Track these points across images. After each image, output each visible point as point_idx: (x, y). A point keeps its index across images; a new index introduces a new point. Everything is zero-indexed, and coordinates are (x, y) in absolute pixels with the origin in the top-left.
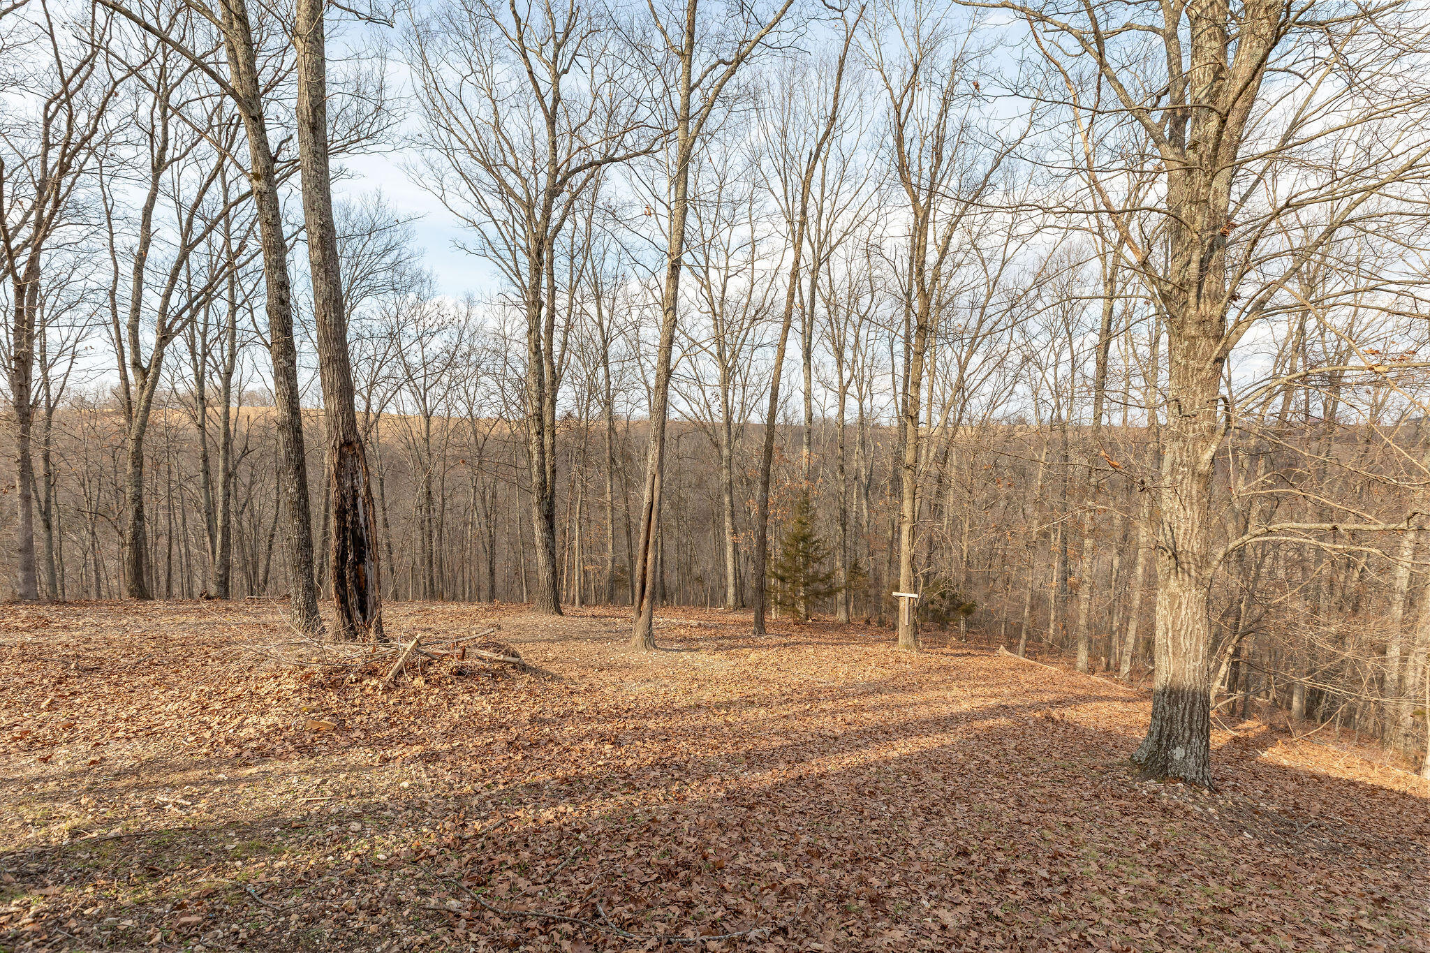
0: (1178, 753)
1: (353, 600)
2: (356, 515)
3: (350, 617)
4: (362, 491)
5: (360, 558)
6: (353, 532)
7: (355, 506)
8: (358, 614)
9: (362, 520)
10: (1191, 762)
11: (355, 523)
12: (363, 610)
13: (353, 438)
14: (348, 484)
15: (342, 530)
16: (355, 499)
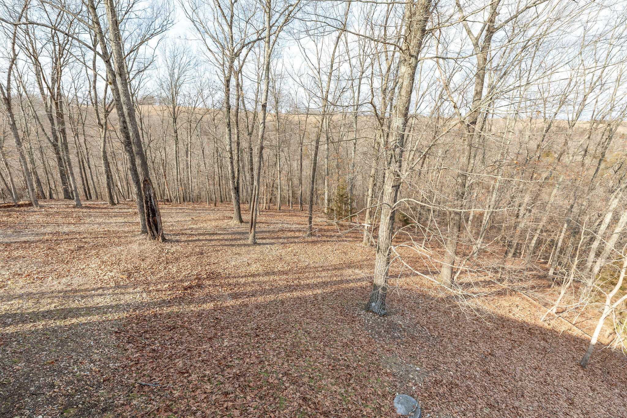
0: (373, 304)
1: (153, 228)
2: (151, 202)
3: (153, 232)
4: (152, 195)
5: (154, 215)
6: (151, 208)
7: (150, 200)
8: (155, 232)
9: (153, 204)
10: (377, 307)
11: (151, 205)
12: (157, 230)
13: (147, 179)
14: (148, 193)
15: (147, 207)
16: (150, 197)
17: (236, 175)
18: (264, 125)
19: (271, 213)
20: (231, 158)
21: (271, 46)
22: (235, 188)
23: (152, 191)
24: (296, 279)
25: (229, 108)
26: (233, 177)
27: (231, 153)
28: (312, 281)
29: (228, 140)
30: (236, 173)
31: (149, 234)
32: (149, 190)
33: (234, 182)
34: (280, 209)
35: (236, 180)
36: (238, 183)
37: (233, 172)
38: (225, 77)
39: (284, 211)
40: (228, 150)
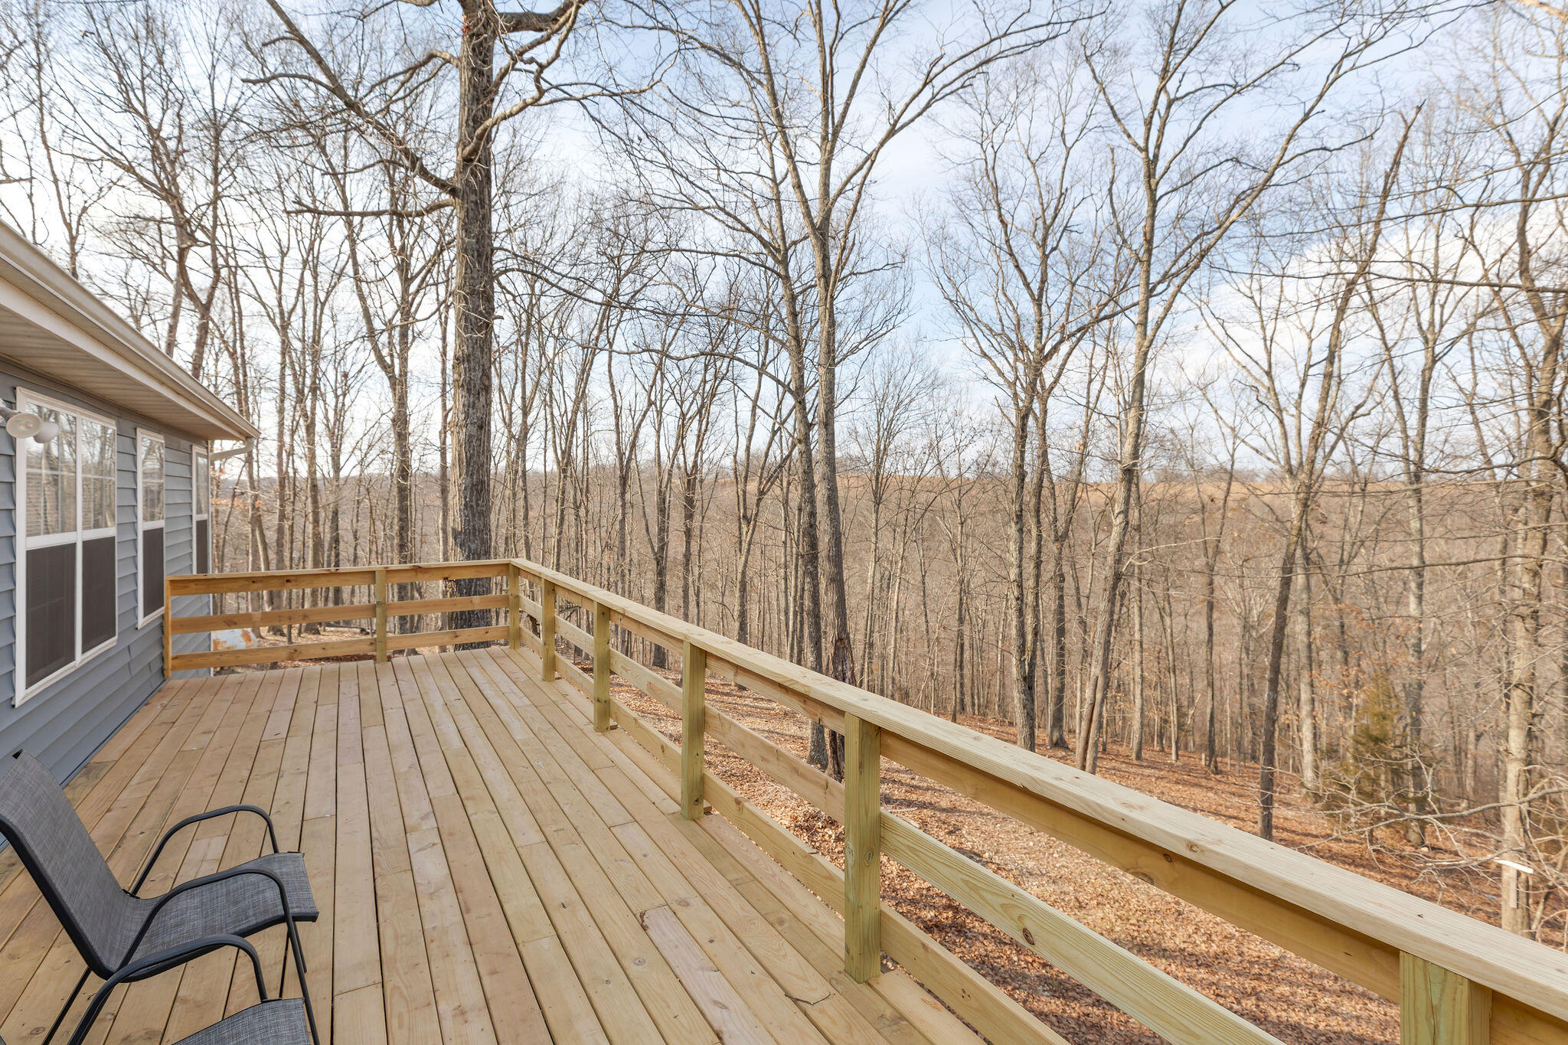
13: (844, 636)
14: (840, 668)
17: (1029, 644)
18: (1126, 517)
19: (1114, 764)
20: (1020, 599)
21: (1149, 332)
22: (1025, 679)
23: (849, 665)
24: (1247, 995)
25: (1022, 477)
26: (1022, 649)
27: (1020, 586)
28: (1312, 1020)
29: (1015, 554)
30: (1029, 638)
31: (830, 766)
32: (843, 662)
33: (1021, 662)
34: (1139, 757)
35: (1027, 657)
36: (1032, 665)
37: (1022, 634)
38: (1018, 409)
39: (1153, 765)
40: (1012, 577)
